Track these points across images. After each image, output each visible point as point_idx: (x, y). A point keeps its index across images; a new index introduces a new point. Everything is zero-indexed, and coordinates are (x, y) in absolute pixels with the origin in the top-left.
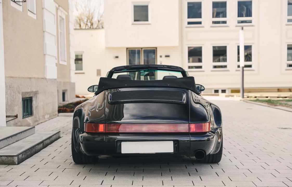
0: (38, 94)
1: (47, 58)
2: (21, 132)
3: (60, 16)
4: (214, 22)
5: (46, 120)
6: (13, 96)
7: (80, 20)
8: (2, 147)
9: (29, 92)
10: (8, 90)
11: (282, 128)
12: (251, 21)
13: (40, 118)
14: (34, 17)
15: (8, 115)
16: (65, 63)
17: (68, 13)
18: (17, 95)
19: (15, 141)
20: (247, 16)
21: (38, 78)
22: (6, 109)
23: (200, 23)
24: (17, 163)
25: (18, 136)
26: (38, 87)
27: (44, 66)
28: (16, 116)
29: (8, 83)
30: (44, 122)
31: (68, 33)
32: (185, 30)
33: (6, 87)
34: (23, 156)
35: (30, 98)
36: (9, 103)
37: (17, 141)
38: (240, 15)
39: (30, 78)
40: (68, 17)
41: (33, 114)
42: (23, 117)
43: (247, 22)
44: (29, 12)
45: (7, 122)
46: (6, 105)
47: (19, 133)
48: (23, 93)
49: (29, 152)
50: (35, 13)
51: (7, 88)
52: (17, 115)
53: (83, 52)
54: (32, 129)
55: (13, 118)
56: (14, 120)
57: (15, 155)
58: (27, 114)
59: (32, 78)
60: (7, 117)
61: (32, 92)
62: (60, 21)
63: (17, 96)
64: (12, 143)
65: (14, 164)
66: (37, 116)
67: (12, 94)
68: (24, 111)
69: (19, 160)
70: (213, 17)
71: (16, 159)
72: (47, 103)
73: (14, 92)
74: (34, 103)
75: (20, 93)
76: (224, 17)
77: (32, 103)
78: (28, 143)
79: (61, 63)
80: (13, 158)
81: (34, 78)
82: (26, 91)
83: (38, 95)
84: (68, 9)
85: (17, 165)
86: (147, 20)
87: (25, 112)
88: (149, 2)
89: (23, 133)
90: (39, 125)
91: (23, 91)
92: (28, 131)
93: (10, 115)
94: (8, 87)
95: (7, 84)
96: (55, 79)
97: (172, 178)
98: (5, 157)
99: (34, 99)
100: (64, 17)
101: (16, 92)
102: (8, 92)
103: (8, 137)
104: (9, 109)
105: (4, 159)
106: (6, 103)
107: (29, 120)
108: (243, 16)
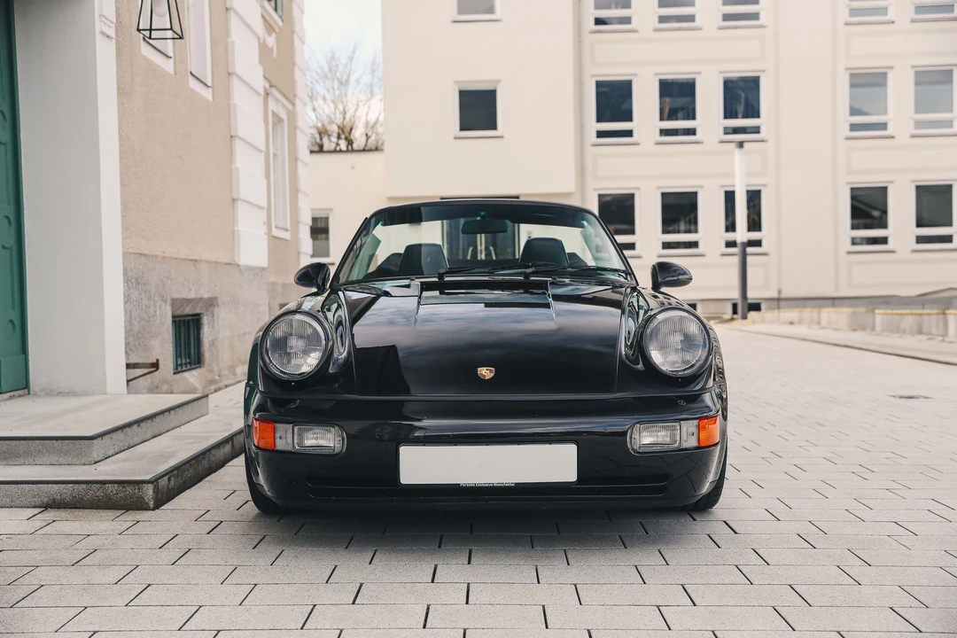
0: (218, 306)
1: (241, 209)
2: (169, 410)
3: (274, 113)
4: (664, 132)
5: (239, 379)
6: (146, 306)
7: (320, 134)
8: (110, 453)
9: (193, 299)
10: (132, 291)
11: (901, 397)
12: (759, 127)
13: (222, 373)
14: (207, 94)
15: (132, 361)
16: (287, 236)
17: (294, 104)
18: (158, 304)
19: (148, 436)
20: (746, 116)
21: (217, 263)
22: (127, 344)
23: (629, 133)
24: (151, 504)
25: (157, 419)
26: (216, 286)
27: (234, 231)
28: (155, 366)
29: (131, 270)
30: (233, 384)
31: (294, 159)
32: (591, 151)
33: (127, 281)
34: (172, 483)
35: (195, 318)
36: (136, 328)
37: (155, 437)
38: (729, 113)
39: (196, 260)
40: (292, 116)
41: (204, 364)
42: (176, 366)
43: (748, 131)
44: (191, 78)
45: (128, 381)
46: (125, 333)
47: (162, 412)
48: (174, 302)
49: (191, 470)
50: (209, 84)
51: (130, 283)
52: (158, 360)
53: (331, 210)
54: (201, 400)
55: (145, 371)
56: (148, 376)
57: (147, 477)
58: (188, 361)
59: (201, 261)
60: (128, 366)
61: (201, 299)
62: (274, 124)
63: (158, 308)
64: (141, 441)
65: (144, 506)
66: (216, 369)
67: (145, 302)
68: (178, 355)
69: (160, 496)
70: (661, 119)
71: (149, 491)
72: (242, 332)
73: (149, 298)
74: (206, 333)
75: (166, 301)
76: (688, 119)
77: (201, 332)
78: (187, 441)
79: (276, 233)
80: (139, 489)
81: (207, 262)
82: (184, 296)
83: (216, 310)
84: (295, 96)
85: (153, 509)
86: (495, 128)
87: (181, 356)
88: (498, 81)
89: (172, 412)
90: (221, 392)
91: (176, 296)
92: (189, 407)
93: (137, 361)
94: (133, 280)
95: (130, 274)
96: (263, 269)
97: (663, 553)
98: (116, 485)
99: (205, 320)
100: (283, 115)
101: (156, 298)
102: (133, 297)
103: (129, 425)
104: (135, 346)
105: (112, 491)
106: (125, 327)
107: (193, 377)
108: (736, 117)
